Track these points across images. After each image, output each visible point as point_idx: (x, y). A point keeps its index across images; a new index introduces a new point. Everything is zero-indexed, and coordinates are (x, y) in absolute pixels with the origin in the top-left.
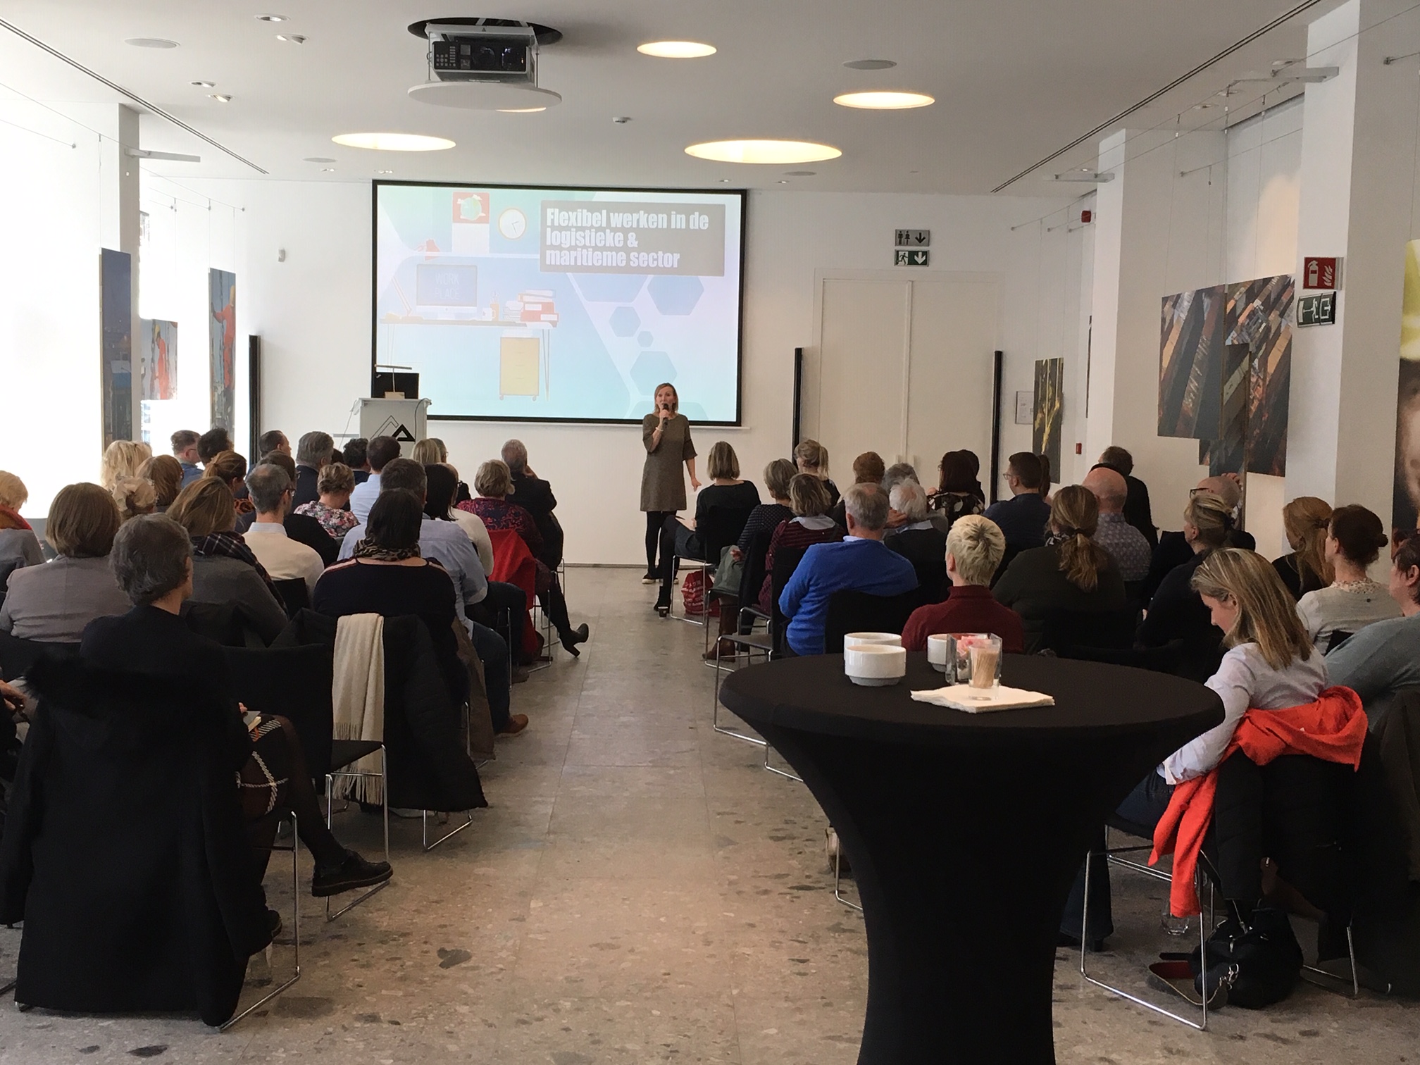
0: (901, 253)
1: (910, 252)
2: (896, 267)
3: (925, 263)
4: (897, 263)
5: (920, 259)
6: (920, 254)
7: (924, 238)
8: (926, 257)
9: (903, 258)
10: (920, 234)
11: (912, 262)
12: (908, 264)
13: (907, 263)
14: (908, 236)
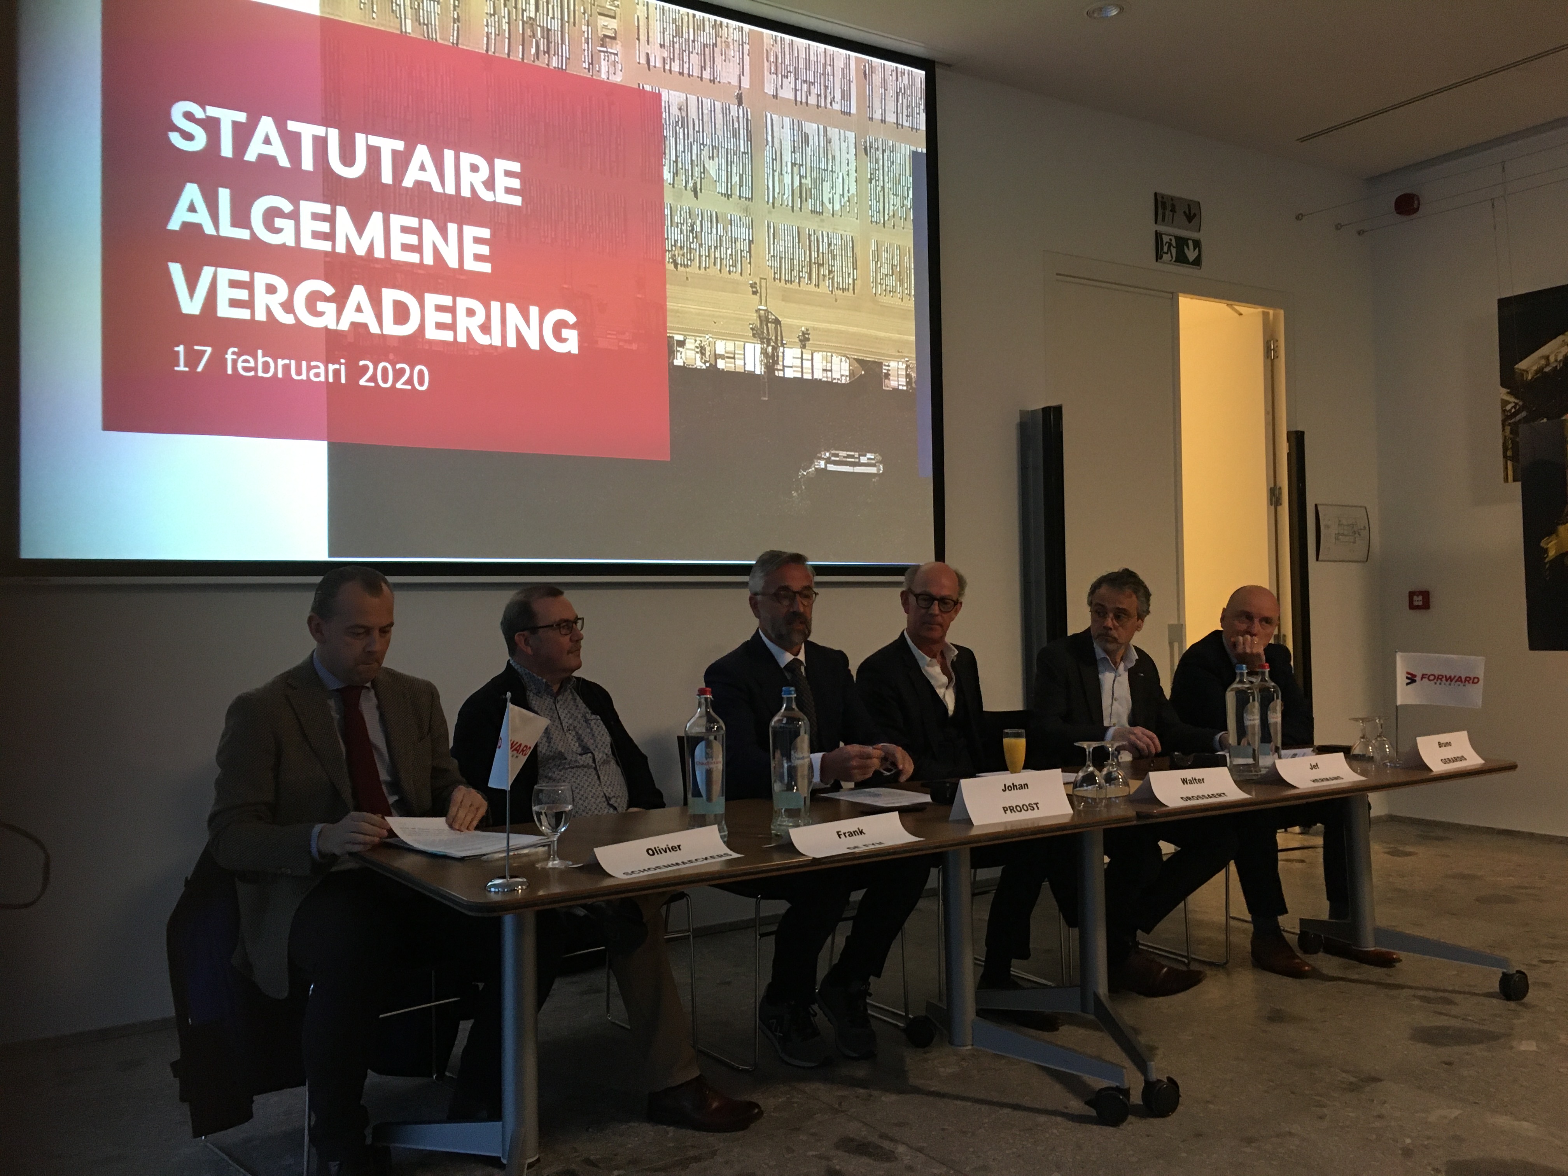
0: (1166, 239)
1: (1177, 238)
2: (1159, 265)
3: (1197, 262)
4: (1161, 257)
5: (1192, 255)
6: (1190, 243)
7: (1195, 215)
8: (1200, 251)
9: (1169, 248)
10: (1189, 206)
11: (1181, 259)
12: (1175, 261)
13: (1174, 259)
14: (1173, 210)
